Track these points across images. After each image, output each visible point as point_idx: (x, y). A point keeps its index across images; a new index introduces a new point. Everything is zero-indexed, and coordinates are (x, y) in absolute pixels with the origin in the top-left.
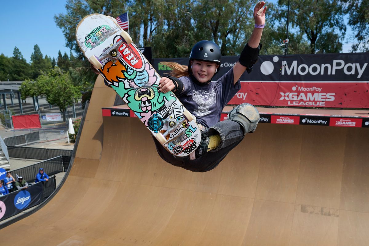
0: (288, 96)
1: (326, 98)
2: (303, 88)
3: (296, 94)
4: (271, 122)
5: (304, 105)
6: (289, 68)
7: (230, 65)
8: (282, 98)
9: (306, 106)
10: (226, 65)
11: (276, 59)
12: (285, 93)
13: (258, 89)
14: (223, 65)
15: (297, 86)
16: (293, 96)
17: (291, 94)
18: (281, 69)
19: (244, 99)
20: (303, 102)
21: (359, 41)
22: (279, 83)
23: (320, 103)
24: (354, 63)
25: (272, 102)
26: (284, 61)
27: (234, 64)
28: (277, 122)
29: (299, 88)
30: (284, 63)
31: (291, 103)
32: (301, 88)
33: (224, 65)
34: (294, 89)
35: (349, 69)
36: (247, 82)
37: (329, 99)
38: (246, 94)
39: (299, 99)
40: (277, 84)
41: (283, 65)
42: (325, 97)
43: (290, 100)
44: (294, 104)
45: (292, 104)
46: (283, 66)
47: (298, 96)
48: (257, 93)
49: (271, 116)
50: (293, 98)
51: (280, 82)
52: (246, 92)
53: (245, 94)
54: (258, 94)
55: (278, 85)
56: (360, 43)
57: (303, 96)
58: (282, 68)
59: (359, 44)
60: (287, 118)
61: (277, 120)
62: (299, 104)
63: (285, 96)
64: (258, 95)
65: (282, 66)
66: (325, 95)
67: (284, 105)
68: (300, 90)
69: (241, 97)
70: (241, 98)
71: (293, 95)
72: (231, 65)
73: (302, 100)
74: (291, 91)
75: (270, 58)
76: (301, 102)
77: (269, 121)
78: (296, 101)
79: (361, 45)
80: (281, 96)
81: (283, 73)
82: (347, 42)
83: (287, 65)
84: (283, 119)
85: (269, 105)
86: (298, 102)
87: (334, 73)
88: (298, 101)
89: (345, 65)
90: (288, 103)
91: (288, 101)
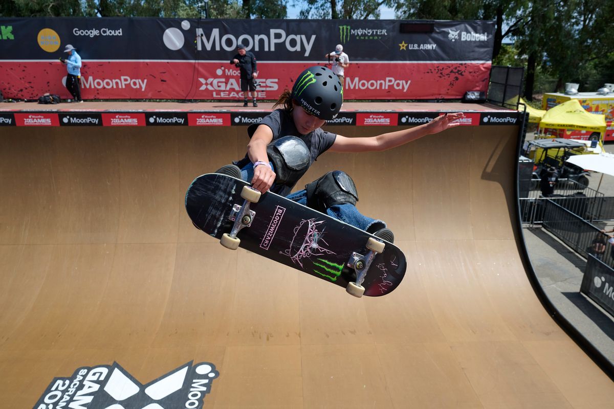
0: (211, 84)
1: (267, 86)
2: (233, 71)
3: (223, 80)
4: (189, 125)
5: (237, 97)
6: (208, 40)
7: (111, 33)
8: (203, 88)
9: (241, 99)
10: (105, 32)
11: (186, 25)
12: (206, 79)
13: (163, 73)
14: (98, 32)
15: (223, 68)
16: (220, 84)
17: (215, 81)
18: (195, 42)
19: (143, 90)
20: (235, 93)
21: (310, 6)
22: (195, 63)
23: (259, 93)
24: (299, 34)
25: (189, 92)
26: (198, 28)
27: (119, 31)
28: (198, 124)
29: (227, 70)
30: (200, 31)
31: (217, 95)
32: (229, 71)
33: (100, 33)
34: (219, 72)
35: (293, 42)
36: (144, 62)
37: (270, 87)
38: (145, 81)
39: (228, 88)
40: (193, 65)
41: (197, 35)
42: (264, 85)
43: (216, 91)
44: (222, 94)
45: (219, 96)
46: (199, 36)
47: (226, 83)
48: (163, 79)
49: (187, 115)
50: (219, 86)
51: (197, 61)
52: (145, 79)
53: (143, 82)
54: (165, 81)
55: (195, 66)
56: (311, 8)
57: (233, 84)
58: (196, 40)
59: (309, 9)
60: (212, 117)
61: (197, 121)
62: (229, 95)
63: (207, 84)
64: (164, 83)
65: (196, 37)
66: (265, 82)
67: (207, 97)
68: (229, 74)
69: (138, 86)
70: (137, 88)
71: (218, 82)
72: (113, 32)
73: (233, 90)
74: (216, 76)
75: (177, 24)
76: (233, 93)
77: (186, 123)
78: (224, 91)
79: (313, 11)
80: (201, 84)
81: (200, 48)
82: (294, 6)
83: (204, 35)
84: (206, 119)
85: (184, 98)
86: (227, 93)
87: (273, 49)
88: (227, 91)
89: (287, 37)
90: (212, 95)
91: (212, 91)
